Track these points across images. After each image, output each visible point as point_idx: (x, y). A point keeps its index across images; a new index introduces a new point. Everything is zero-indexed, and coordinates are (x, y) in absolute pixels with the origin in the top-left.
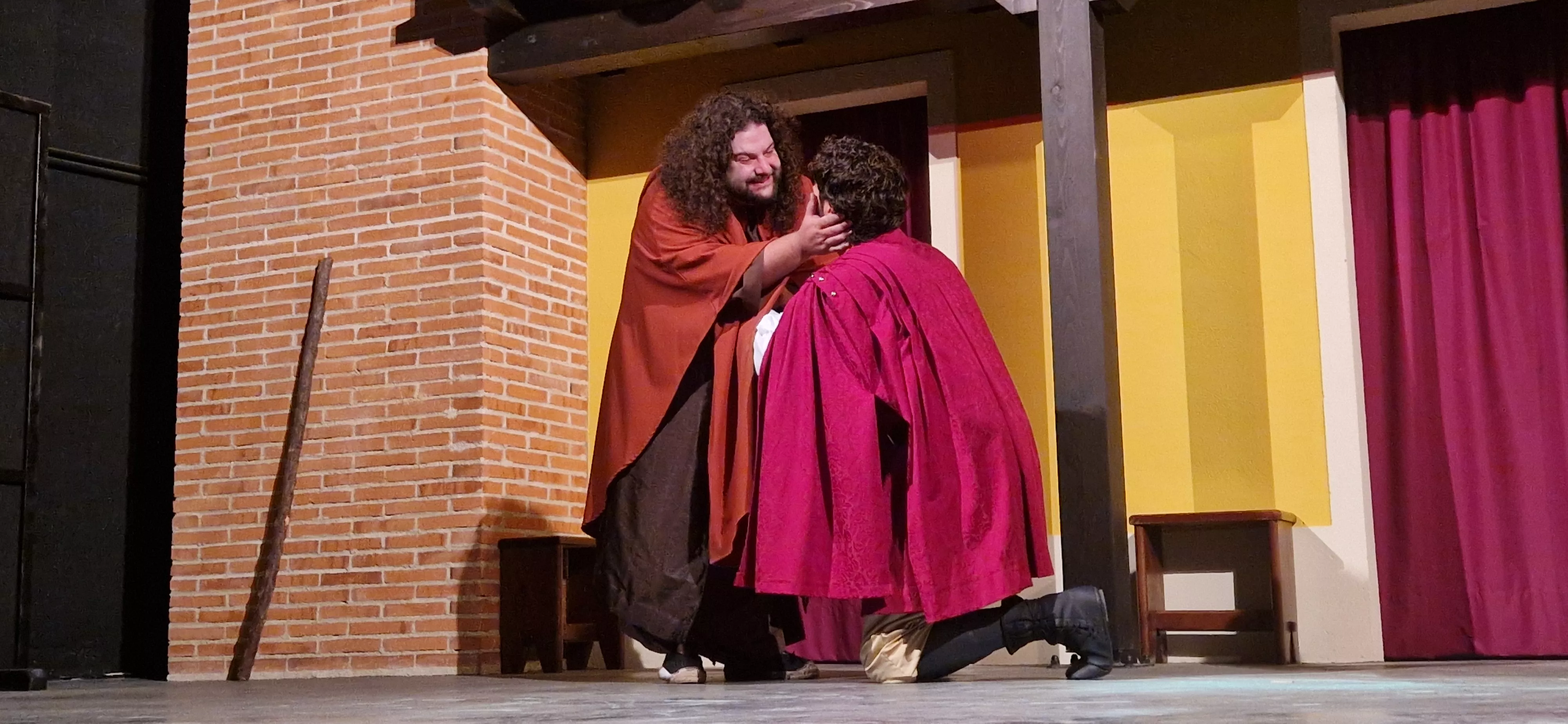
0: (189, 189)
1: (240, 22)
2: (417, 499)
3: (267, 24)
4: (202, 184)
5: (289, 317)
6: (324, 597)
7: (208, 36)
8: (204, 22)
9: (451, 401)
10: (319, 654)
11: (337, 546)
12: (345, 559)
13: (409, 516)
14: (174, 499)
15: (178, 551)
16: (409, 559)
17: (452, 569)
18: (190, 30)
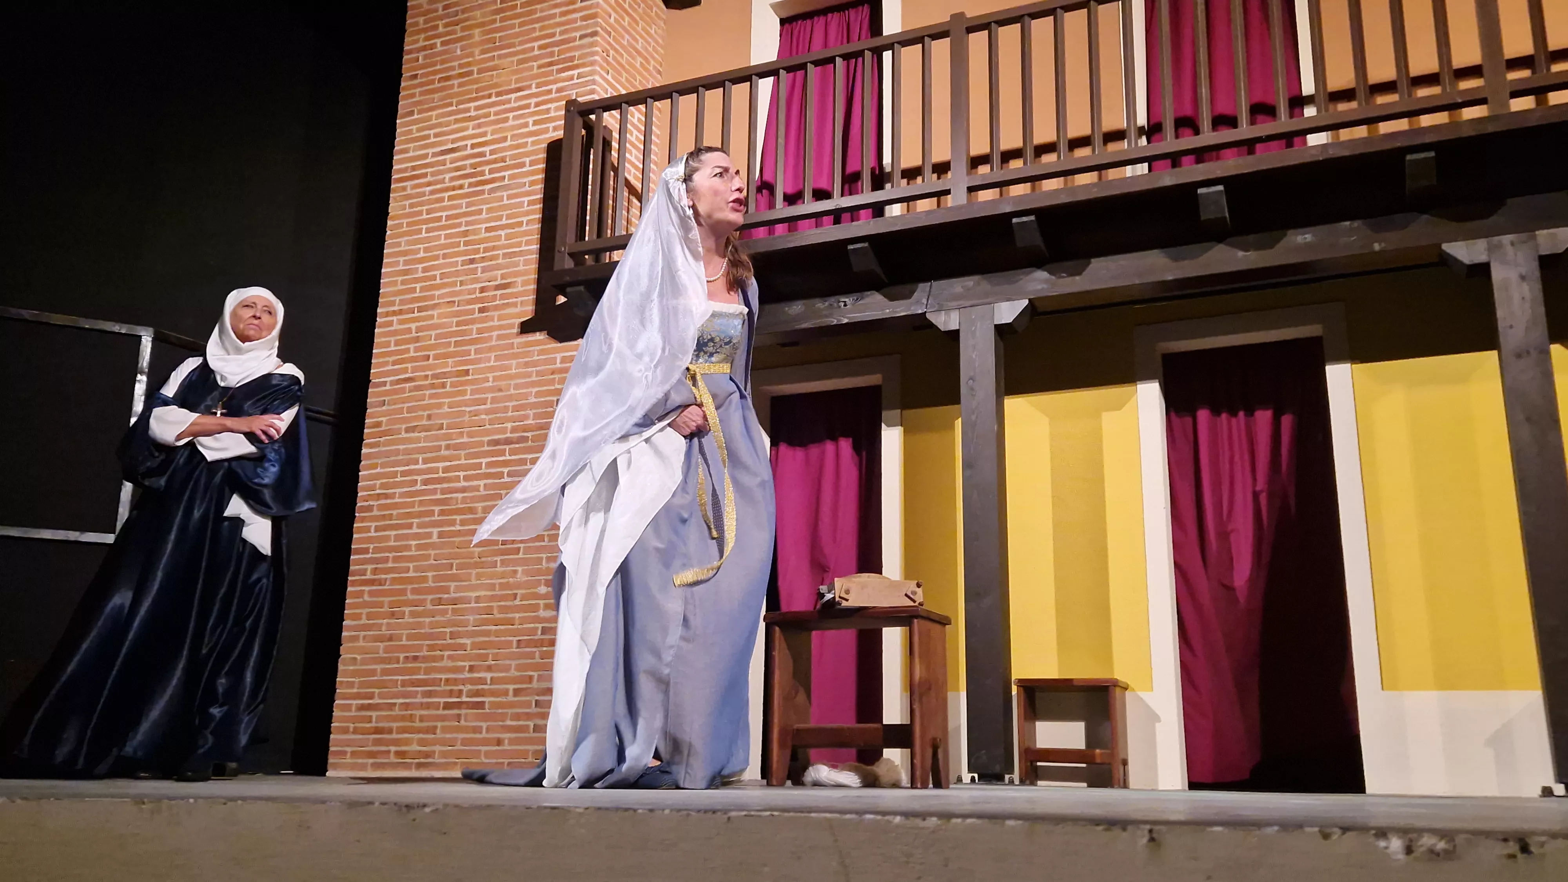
0: (368, 428)
1: (413, 315)
2: (514, 650)
3: (432, 317)
4: (378, 424)
5: (433, 518)
6: (443, 718)
7: (390, 324)
8: (387, 314)
9: (543, 581)
10: (437, 760)
11: (455, 682)
12: (461, 691)
13: (508, 662)
14: (341, 645)
15: (341, 682)
16: (506, 693)
17: (536, 701)
18: (378, 319)
